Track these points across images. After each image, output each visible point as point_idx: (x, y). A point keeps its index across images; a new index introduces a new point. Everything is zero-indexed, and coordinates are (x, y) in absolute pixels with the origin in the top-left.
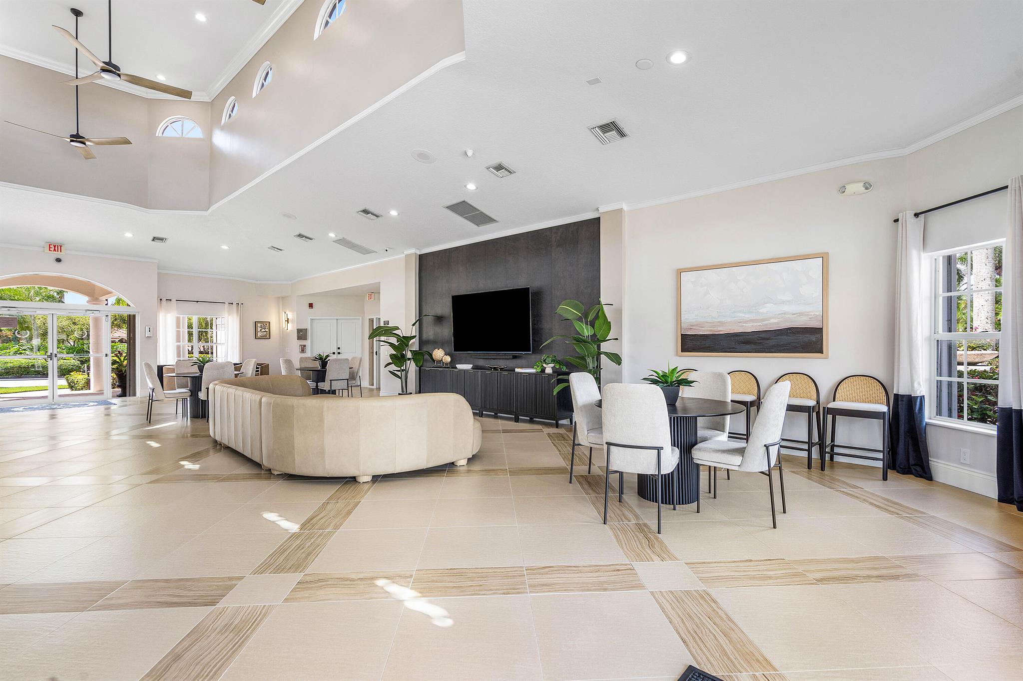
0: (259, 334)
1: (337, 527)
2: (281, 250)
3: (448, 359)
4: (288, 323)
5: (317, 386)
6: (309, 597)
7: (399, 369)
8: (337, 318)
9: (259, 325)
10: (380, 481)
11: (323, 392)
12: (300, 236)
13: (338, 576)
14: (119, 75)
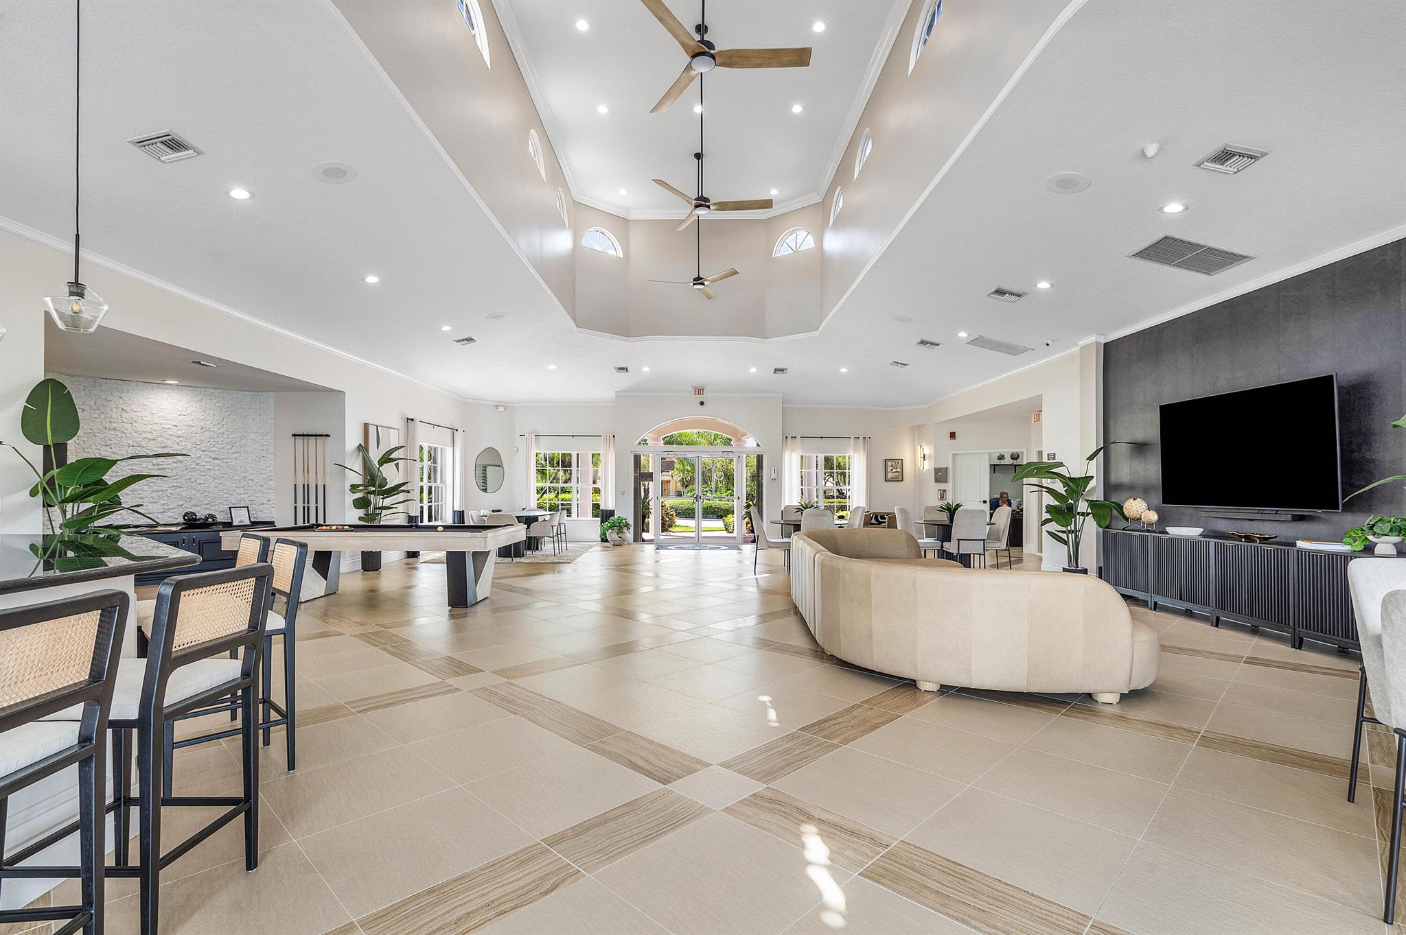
0: (890, 475)
1: (846, 741)
2: (906, 365)
3: (1153, 517)
4: (924, 460)
5: (942, 547)
6: (749, 816)
7: (1064, 529)
8: (990, 451)
9: (889, 463)
10: (953, 696)
11: (949, 556)
12: (923, 342)
13: (798, 804)
14: (709, 207)
